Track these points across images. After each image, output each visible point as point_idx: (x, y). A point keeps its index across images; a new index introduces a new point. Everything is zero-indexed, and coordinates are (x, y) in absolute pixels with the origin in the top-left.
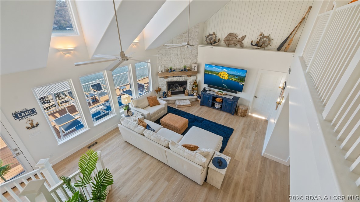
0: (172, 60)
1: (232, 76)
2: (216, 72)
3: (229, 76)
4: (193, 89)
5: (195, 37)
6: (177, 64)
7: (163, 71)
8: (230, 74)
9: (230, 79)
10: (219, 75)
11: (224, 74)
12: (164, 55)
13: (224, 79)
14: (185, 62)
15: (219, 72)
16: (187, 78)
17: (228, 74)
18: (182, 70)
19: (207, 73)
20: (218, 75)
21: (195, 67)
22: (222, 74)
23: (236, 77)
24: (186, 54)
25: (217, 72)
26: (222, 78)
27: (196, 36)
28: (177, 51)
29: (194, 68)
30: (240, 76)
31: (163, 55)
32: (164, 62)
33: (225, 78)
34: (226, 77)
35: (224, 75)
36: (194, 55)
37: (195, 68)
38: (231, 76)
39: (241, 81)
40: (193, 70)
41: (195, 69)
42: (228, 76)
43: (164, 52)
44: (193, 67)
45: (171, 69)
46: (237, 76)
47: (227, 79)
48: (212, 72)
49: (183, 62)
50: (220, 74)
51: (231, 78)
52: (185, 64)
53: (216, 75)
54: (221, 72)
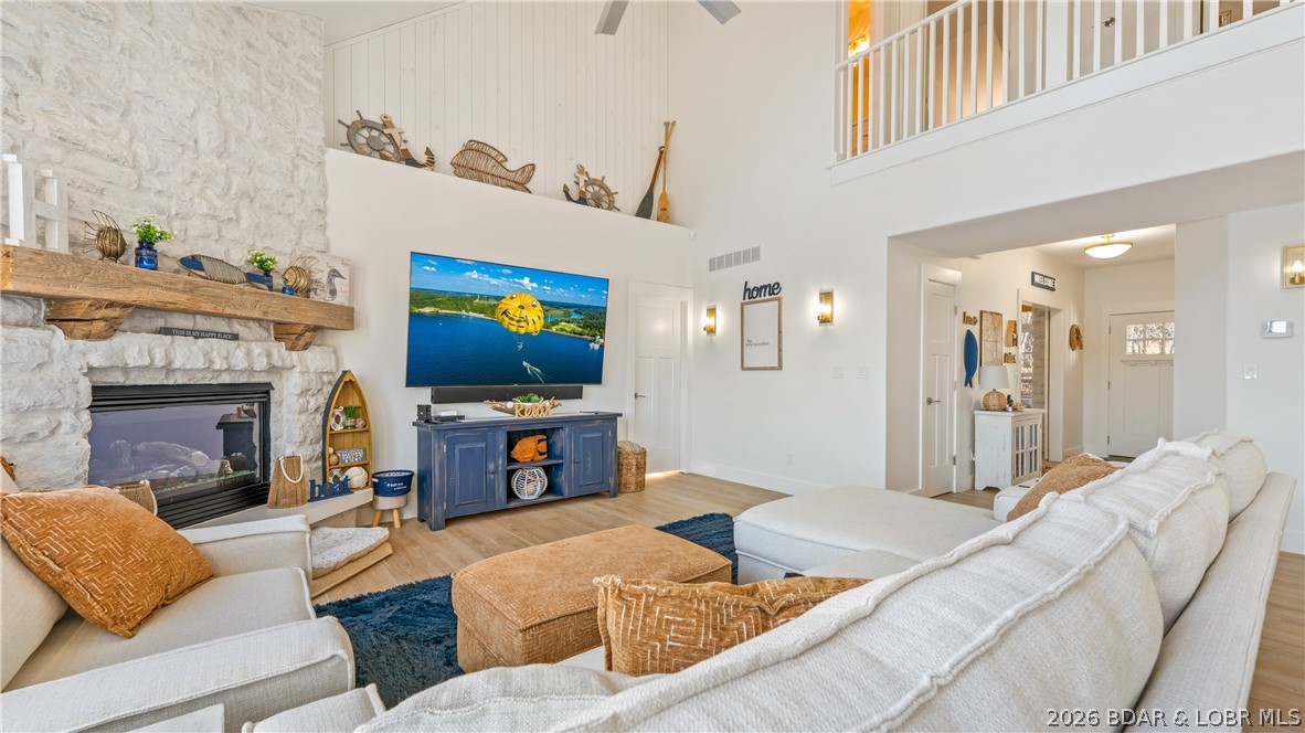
1: (560, 312)
2: (482, 297)
3: (545, 311)
4: (328, 437)
7: (60, 242)
8: (551, 304)
9: (554, 329)
10: (499, 312)
11: (522, 307)
13: (522, 331)
14: (257, 229)
15: (499, 299)
16: (279, 351)
17: (543, 303)
18: (255, 278)
19: (427, 310)
20: (493, 312)
21: (335, 273)
22: (512, 306)
23: (575, 316)
25: (489, 297)
26: (514, 329)
28: (194, 115)
29: (330, 281)
30: (588, 307)
33: (531, 328)
34: (534, 320)
35: (524, 313)
37: (337, 281)
38: (554, 312)
39: (593, 332)
40: (322, 296)
41: (333, 293)
42: (542, 316)
44: (321, 277)
45: (147, 243)
46: (579, 309)
47: (539, 329)
48: (459, 300)
49: (238, 220)
50: (502, 307)
51: (556, 323)
53: (482, 316)
54: (508, 297)
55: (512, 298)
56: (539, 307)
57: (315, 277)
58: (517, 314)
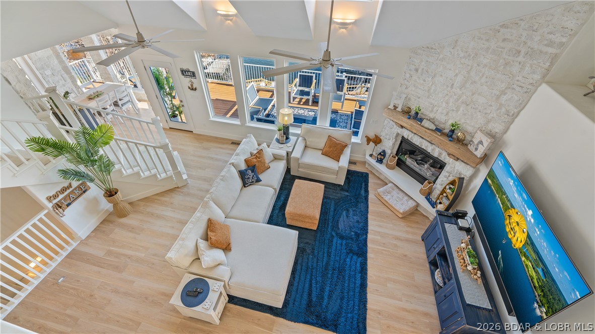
0: (432, 91)
1: (534, 256)
2: (507, 197)
3: (526, 243)
4: (444, 191)
5: (545, 49)
6: (440, 109)
7: (399, 109)
8: (533, 244)
9: (523, 259)
10: (507, 213)
11: (518, 224)
12: (420, 71)
13: (510, 236)
14: (465, 114)
15: (513, 207)
17: (529, 236)
18: (438, 130)
20: (506, 210)
21: (481, 142)
22: (515, 218)
23: (540, 271)
24: (479, 94)
25: (509, 201)
26: (508, 230)
27: (551, 44)
29: (478, 144)
30: (553, 280)
31: (417, 70)
32: (413, 89)
33: (514, 240)
34: (518, 239)
35: (517, 228)
36: (503, 110)
37: (480, 146)
38: (530, 248)
39: (544, 301)
40: (471, 148)
41: (476, 149)
42: (523, 243)
43: (423, 63)
44: (476, 141)
45: (417, 113)
46: (546, 272)
47: (517, 246)
49: (457, 111)
50: (511, 212)
51: (527, 258)
52: (463, 121)
53: (502, 206)
54: (516, 211)
55: (517, 213)
56: (525, 235)
57: (474, 140)
58: (514, 224)
